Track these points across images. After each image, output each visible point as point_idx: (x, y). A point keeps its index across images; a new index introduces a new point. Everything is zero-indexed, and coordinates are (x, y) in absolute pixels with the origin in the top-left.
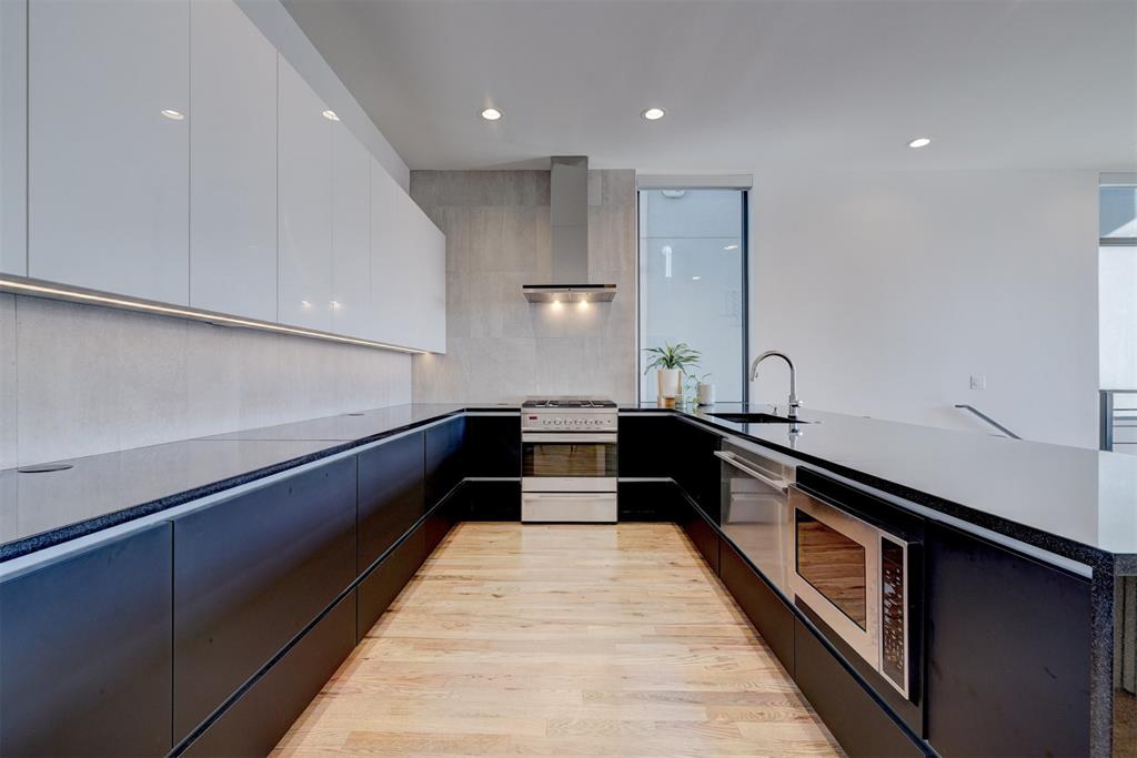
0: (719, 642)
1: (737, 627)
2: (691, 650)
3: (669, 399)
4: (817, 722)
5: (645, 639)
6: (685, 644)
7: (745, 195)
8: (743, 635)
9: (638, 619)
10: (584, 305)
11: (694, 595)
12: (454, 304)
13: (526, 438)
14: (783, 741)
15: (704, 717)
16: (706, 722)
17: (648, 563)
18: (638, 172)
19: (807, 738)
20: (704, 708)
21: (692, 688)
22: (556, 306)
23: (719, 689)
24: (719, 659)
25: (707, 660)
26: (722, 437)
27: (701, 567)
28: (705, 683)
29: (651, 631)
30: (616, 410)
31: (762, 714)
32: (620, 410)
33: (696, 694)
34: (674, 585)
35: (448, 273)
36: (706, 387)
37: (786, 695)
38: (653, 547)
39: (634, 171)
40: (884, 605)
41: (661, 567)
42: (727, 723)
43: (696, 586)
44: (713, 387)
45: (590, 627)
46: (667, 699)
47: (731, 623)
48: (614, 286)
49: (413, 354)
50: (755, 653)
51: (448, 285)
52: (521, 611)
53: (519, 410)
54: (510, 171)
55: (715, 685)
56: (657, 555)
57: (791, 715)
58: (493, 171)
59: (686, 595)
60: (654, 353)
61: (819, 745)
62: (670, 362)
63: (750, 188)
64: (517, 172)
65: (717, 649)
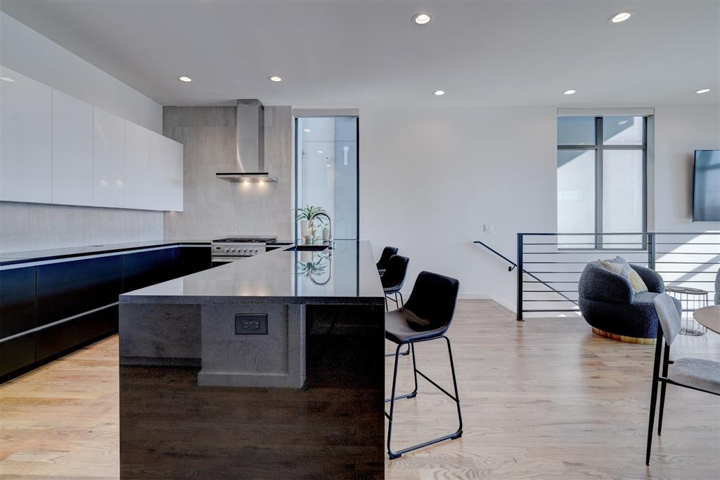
7: (358, 120)
10: (262, 184)
12: (189, 183)
18: (293, 107)
22: (246, 184)
30: (265, 244)
35: (185, 165)
36: (327, 231)
39: (290, 107)
48: (267, 174)
49: (164, 212)
51: (185, 172)
53: (210, 244)
54: (219, 107)
58: (210, 107)
62: (309, 216)
63: (359, 116)
64: (223, 107)
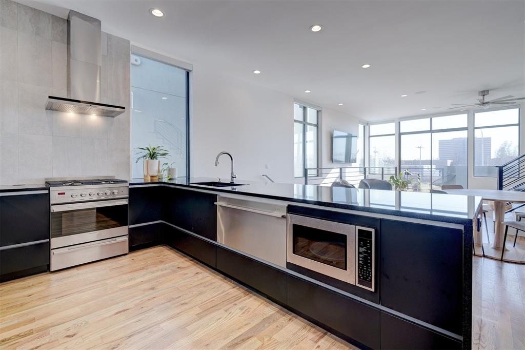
0: (234, 301)
1: (234, 289)
2: (226, 311)
3: (152, 177)
4: (296, 318)
5: (200, 316)
6: (220, 309)
7: (188, 74)
8: (240, 292)
9: (186, 307)
10: (94, 117)
11: (203, 281)
13: (55, 209)
14: (294, 334)
15: (259, 343)
16: (263, 345)
17: (164, 272)
18: (132, 43)
19: (299, 328)
20: (256, 338)
21: (243, 331)
22: (70, 115)
23: (253, 324)
24: (241, 309)
25: (236, 312)
26: (217, 195)
27: (194, 265)
28: (245, 325)
29: (198, 310)
30: (127, 184)
31: (277, 326)
32: (130, 184)
33: (247, 332)
34: (188, 280)
36: (173, 170)
37: (277, 312)
38: (161, 262)
39: (130, 42)
40: (359, 257)
41: (174, 272)
42: (269, 340)
43: (200, 276)
44: (177, 169)
45: (162, 325)
46: (237, 344)
47: (231, 289)
48: (124, 108)
50: (251, 299)
52: (102, 337)
53: (48, 189)
55: (249, 323)
56: (166, 265)
57: (286, 321)
59: (199, 283)
60: (143, 150)
61: (304, 328)
62: (153, 156)
63: (191, 71)
65: (236, 304)
